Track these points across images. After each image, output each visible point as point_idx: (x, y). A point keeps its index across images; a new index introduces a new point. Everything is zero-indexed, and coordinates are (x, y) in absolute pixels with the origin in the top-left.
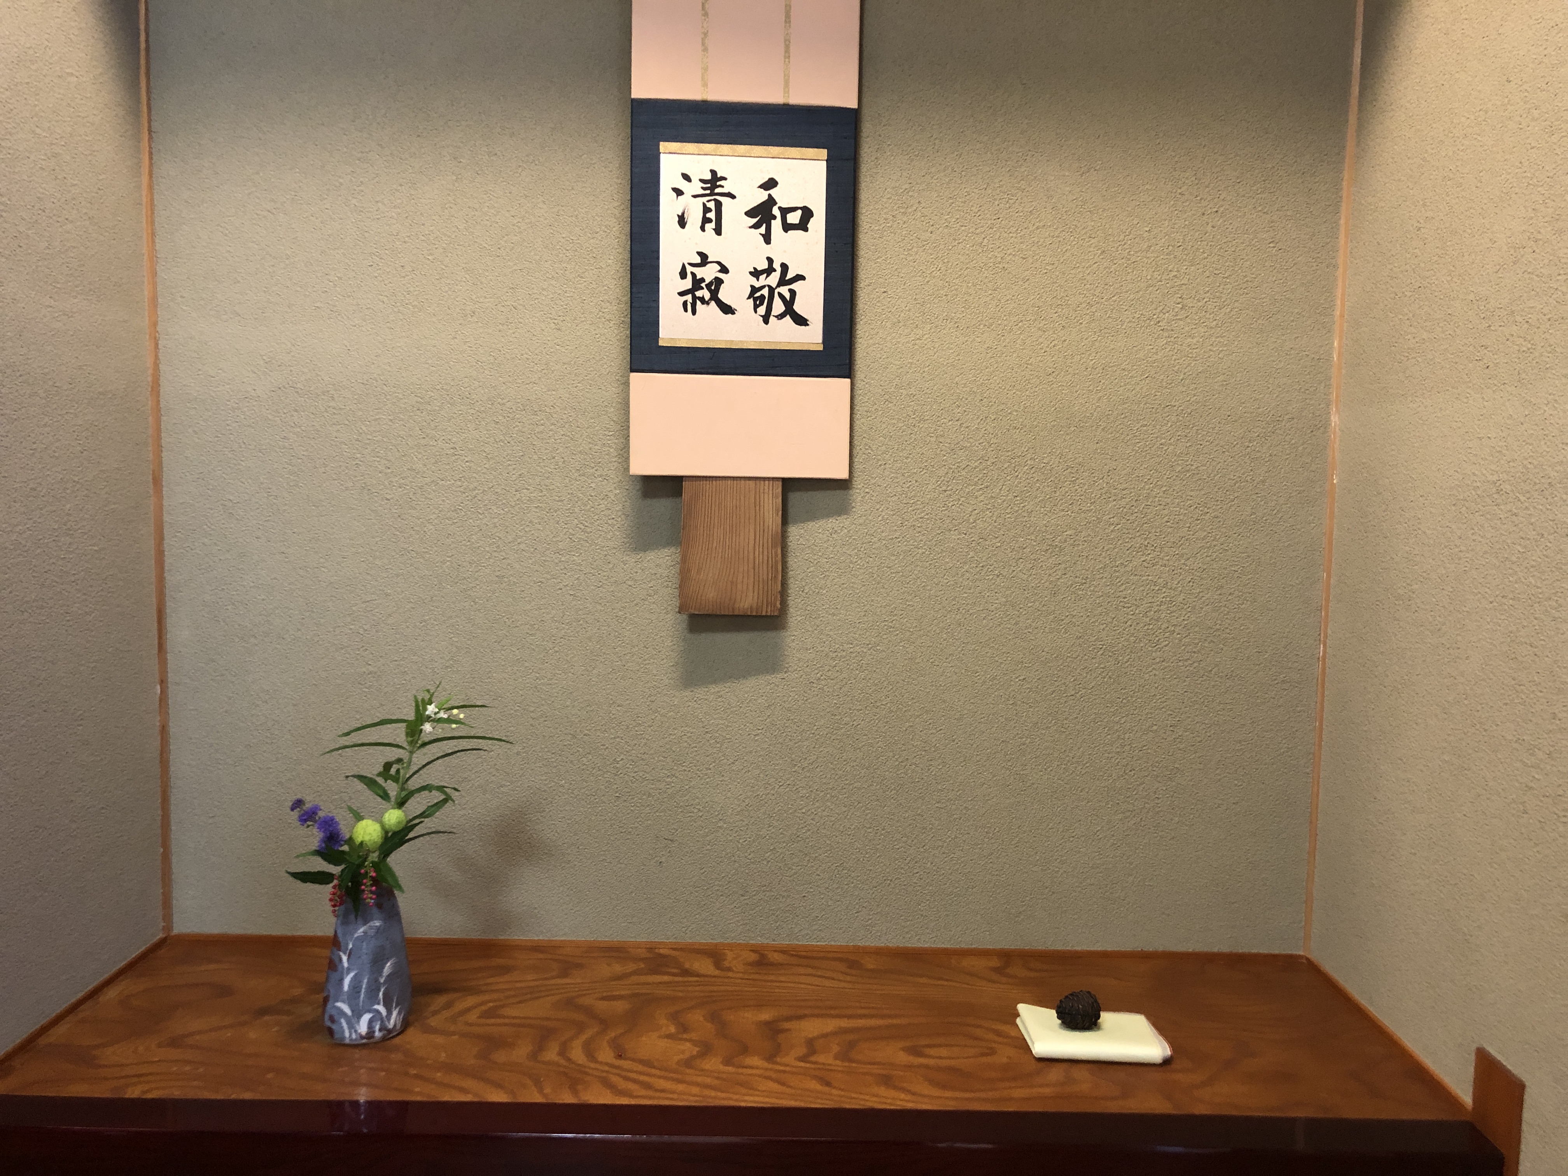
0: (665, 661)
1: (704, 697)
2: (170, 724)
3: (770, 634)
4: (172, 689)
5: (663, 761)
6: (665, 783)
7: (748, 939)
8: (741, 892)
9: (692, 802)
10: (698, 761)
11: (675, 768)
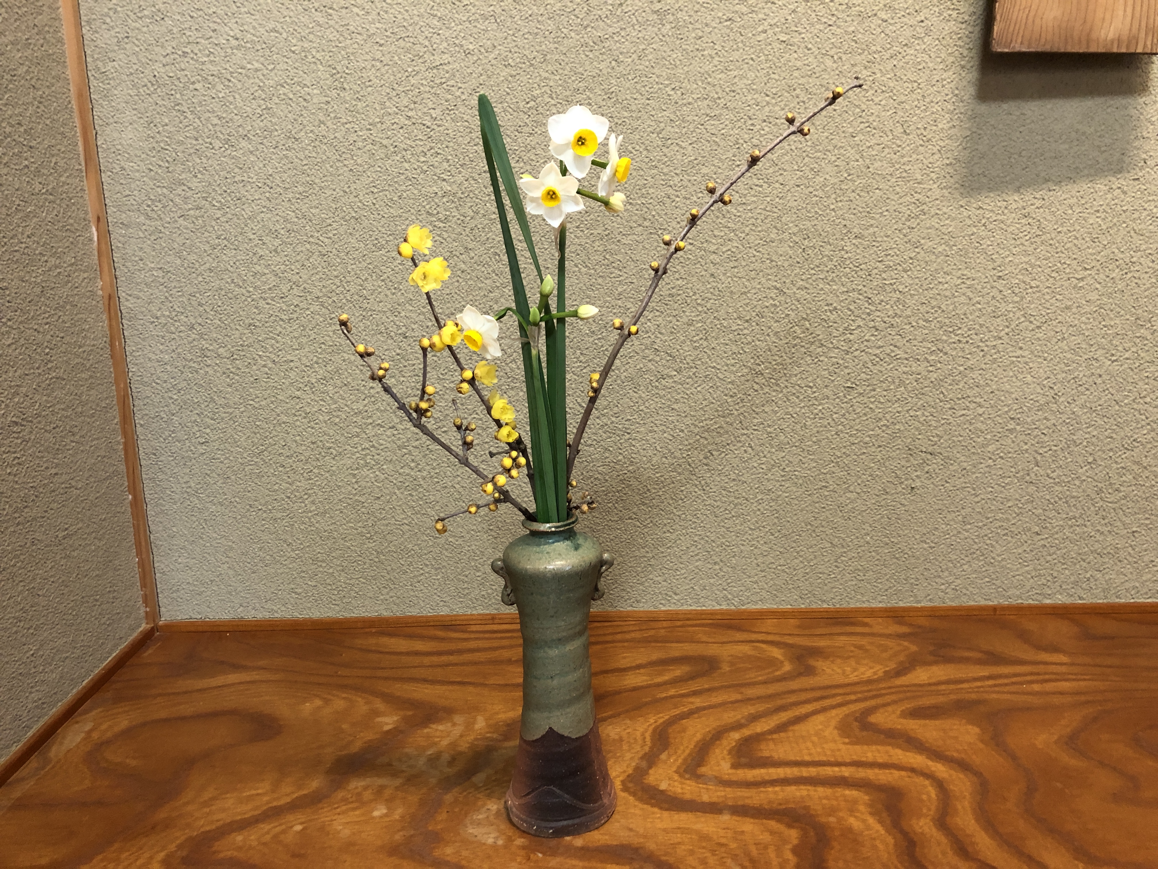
0: (936, 157)
1: (999, 217)
2: (122, 295)
3: (1120, 101)
4: (117, 234)
5: (925, 327)
6: (926, 364)
7: (1040, 598)
8: (1037, 529)
9: (970, 393)
10: (981, 326)
11: (944, 338)
